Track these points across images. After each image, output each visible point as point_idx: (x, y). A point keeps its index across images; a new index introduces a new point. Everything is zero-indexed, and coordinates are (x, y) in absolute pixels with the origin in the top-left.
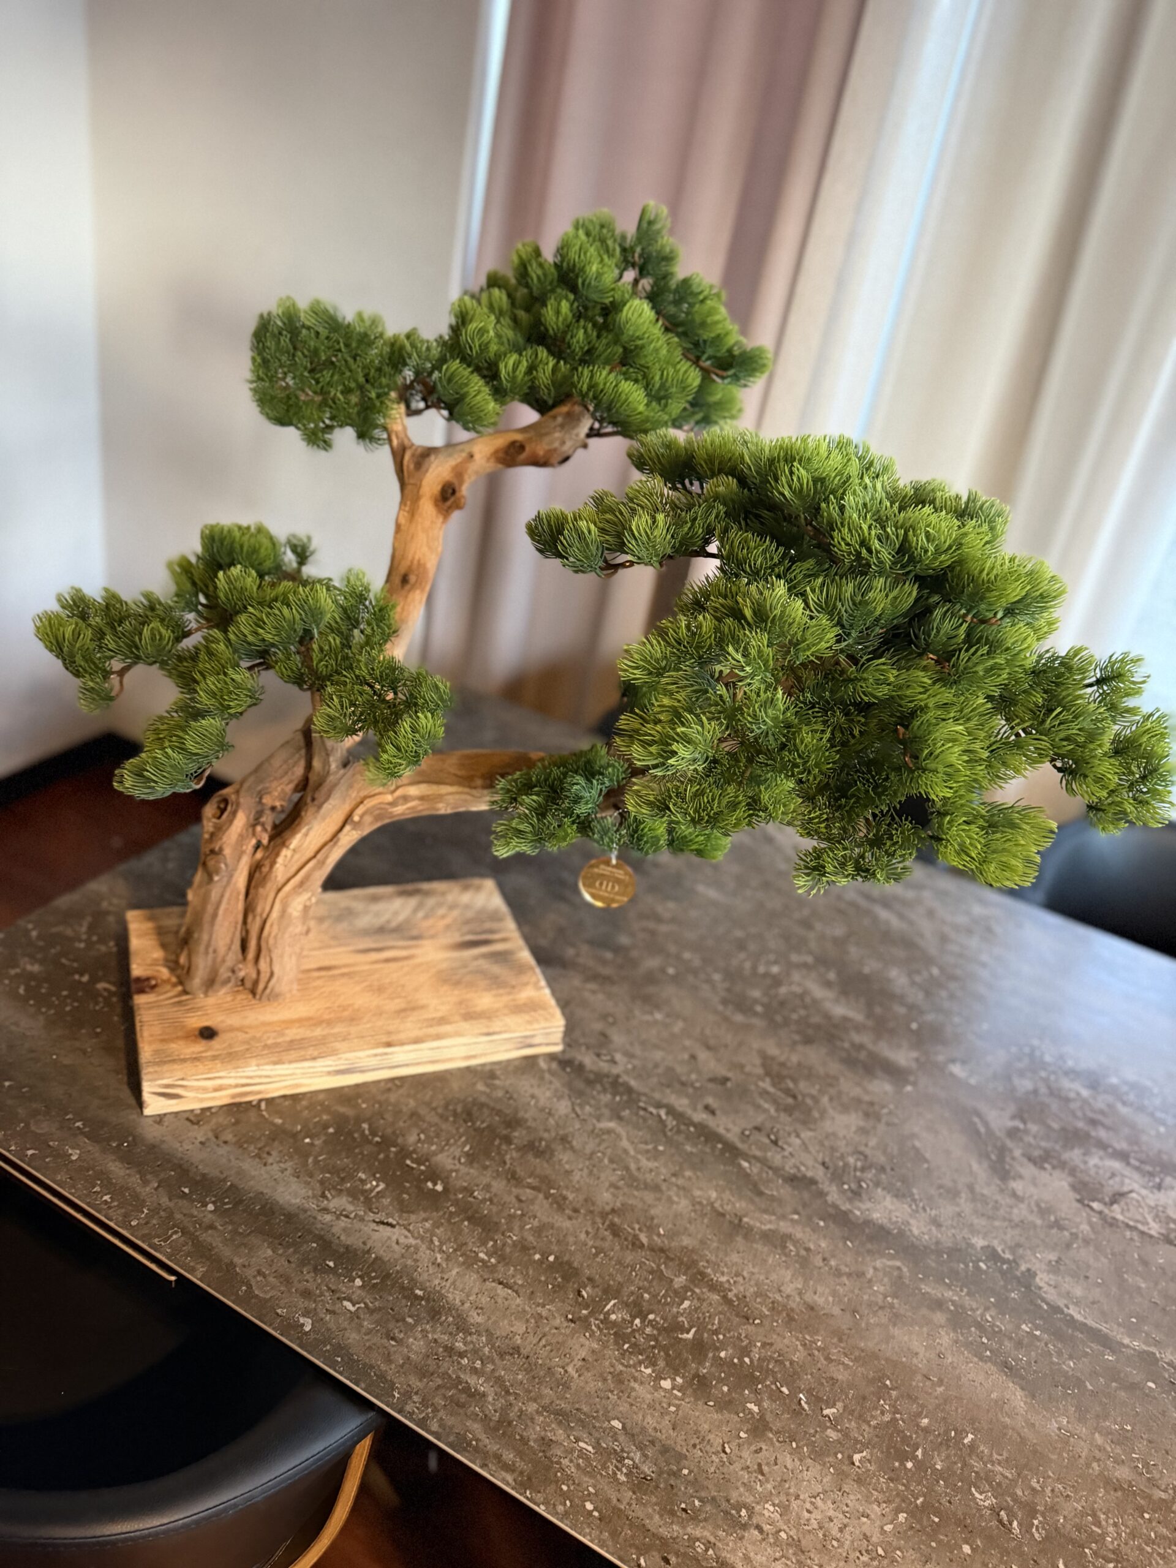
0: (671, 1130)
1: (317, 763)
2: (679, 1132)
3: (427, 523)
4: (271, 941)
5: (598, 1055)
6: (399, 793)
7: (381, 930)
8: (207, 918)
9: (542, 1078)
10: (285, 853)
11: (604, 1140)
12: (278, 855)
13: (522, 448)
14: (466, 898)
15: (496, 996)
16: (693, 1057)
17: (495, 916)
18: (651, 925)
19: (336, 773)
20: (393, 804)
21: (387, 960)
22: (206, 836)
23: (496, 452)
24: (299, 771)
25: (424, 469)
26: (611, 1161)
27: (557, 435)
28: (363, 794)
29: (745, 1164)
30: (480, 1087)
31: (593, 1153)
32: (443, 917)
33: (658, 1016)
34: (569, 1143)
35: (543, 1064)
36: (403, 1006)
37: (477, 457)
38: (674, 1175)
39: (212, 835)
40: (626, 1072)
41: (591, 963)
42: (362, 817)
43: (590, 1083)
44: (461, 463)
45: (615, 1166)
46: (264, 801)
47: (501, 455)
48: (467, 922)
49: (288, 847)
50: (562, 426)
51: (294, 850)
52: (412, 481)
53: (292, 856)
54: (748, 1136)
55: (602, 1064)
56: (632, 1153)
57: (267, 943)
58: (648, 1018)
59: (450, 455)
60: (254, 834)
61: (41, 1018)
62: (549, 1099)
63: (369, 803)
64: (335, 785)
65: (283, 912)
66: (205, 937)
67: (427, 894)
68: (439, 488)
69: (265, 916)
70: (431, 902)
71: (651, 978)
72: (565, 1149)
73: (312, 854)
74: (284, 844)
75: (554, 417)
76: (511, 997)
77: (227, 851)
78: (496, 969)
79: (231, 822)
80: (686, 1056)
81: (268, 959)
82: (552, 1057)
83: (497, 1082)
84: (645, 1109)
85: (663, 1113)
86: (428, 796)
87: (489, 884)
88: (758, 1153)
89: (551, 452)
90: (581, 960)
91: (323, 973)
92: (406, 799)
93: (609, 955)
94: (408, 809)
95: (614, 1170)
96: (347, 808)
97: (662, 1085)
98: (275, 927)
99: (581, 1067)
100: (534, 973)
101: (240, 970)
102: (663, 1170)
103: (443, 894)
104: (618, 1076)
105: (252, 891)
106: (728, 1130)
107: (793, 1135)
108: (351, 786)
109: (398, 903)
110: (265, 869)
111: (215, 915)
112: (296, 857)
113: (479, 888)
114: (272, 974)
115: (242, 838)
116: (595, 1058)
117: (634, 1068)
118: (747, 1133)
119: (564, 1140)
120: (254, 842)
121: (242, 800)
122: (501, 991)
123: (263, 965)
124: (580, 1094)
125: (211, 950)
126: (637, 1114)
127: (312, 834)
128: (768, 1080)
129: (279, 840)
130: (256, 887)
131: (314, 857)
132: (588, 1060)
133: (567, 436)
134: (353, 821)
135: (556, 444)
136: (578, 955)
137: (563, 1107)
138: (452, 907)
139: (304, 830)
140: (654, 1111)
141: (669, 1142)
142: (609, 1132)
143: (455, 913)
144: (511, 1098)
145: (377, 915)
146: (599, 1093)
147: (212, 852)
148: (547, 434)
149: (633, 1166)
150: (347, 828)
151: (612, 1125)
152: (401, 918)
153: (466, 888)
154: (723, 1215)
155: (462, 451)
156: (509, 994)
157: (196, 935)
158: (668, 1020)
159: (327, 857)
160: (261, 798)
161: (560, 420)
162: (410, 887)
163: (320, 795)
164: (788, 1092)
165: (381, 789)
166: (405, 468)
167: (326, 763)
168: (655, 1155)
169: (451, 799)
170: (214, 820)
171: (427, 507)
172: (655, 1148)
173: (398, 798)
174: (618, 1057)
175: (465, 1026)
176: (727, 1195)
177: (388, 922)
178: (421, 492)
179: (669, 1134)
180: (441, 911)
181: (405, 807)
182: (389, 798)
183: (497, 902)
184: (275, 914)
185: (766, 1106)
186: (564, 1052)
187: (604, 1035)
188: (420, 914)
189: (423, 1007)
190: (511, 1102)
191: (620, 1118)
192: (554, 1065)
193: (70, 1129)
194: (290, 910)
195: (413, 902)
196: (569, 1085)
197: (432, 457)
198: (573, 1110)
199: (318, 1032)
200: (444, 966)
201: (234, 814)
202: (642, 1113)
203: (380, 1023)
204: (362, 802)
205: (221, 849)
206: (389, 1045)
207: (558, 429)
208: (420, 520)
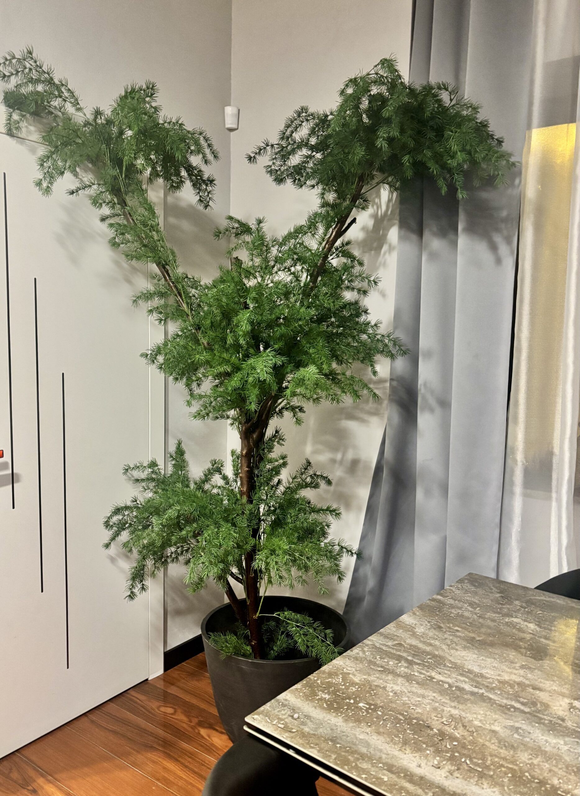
61: (340, 718)
193: (377, 767)
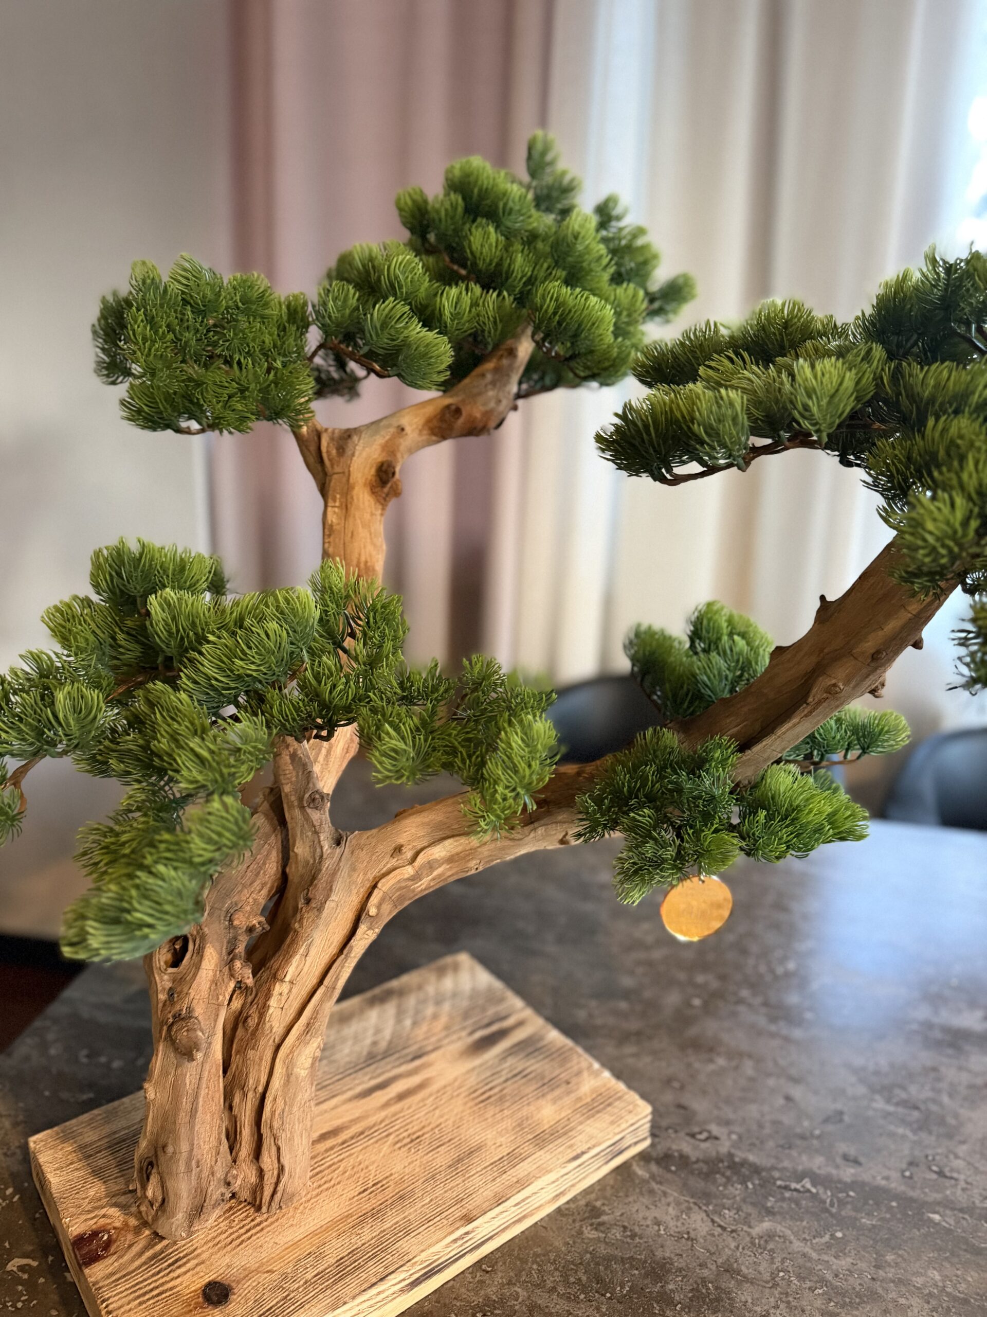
0: (832, 1205)
1: (301, 849)
2: (842, 1204)
3: (367, 516)
4: (276, 1125)
5: (693, 1136)
6: (421, 859)
7: (372, 1058)
8: (183, 1117)
9: (651, 1192)
10: (278, 988)
11: (772, 1250)
12: (268, 996)
13: (458, 411)
14: (448, 983)
15: (554, 1101)
16: (788, 1098)
17: (492, 998)
18: (641, 955)
19: (331, 855)
20: (416, 878)
21: (401, 1097)
22: (162, 997)
23: (429, 421)
24: (272, 868)
25: (349, 452)
26: (801, 1278)
27: (491, 393)
28: (371, 876)
29: (937, 1217)
30: (589, 1233)
31: (773, 1276)
32: (435, 1017)
33: (721, 1061)
34: (739, 1272)
35: (640, 1171)
36: (454, 1155)
37: (408, 429)
38: (877, 1267)
39: (171, 993)
40: (735, 1145)
41: (611, 1021)
42: (379, 907)
43: (708, 1176)
44: (390, 440)
45: (808, 1284)
46: (236, 923)
47: (435, 423)
48: (466, 1015)
49: (282, 981)
50: (493, 383)
51: (291, 982)
52: (337, 469)
53: (290, 991)
54: (911, 1177)
55: (704, 1145)
56: (814, 1255)
57: (271, 1127)
58: (711, 1067)
59: (376, 432)
60: (232, 975)
62: (678, 1218)
63: (385, 885)
64: (334, 874)
65: (288, 1076)
66: (184, 1147)
67: (401, 993)
68: (373, 471)
69: (260, 1089)
70: (411, 1001)
71: (683, 1019)
72: (739, 1284)
73: (314, 981)
74: (275, 977)
75: (483, 375)
76: (573, 1096)
77: (199, 1011)
78: (535, 1065)
79: (198, 967)
80: (781, 1101)
81: (274, 1149)
82: (643, 1157)
83: (604, 1218)
84: (787, 1188)
85: (807, 1183)
86: (457, 854)
87: (464, 958)
88: (938, 1196)
89: (488, 414)
90: (599, 1021)
91: (330, 1143)
92: (431, 866)
93: (623, 1005)
94: (433, 879)
95: (812, 1290)
96: (354, 901)
97: (782, 1147)
98: (280, 1102)
99: (684, 1161)
100: (577, 1052)
101: (236, 1177)
102: (862, 1265)
103: (420, 987)
104: (731, 1155)
105: (236, 1060)
106: (887, 1178)
107: (951, 1157)
108: (353, 869)
109: (373, 1015)
110: (252, 1022)
111: (193, 1113)
112: (294, 991)
113: (456, 968)
114: (281, 1169)
115: (215, 982)
116: (692, 1141)
117: (740, 1137)
118: (907, 1174)
119: (729, 1270)
120: (232, 985)
121: (206, 929)
122: (557, 1092)
123: (268, 1161)
124: (707, 1196)
125: (194, 1163)
126: (783, 1199)
127: (313, 952)
128: (877, 1097)
129: (264, 974)
130: (242, 1051)
131: (321, 982)
132: (685, 1146)
133: (501, 395)
134: (368, 914)
135: (492, 404)
136: (591, 1016)
137: (699, 1223)
138: (438, 1002)
139: (302, 950)
140: (798, 1186)
141: (842, 1222)
142: (770, 1236)
143: (446, 1007)
144: (633, 1236)
145: (356, 1039)
146: (725, 1186)
147: (178, 1017)
148: (480, 394)
149: (829, 1276)
150: (362, 928)
151: (766, 1225)
152: (387, 1034)
153: (441, 972)
154: (965, 1301)
155: (389, 426)
156: (569, 1093)
157: (170, 1149)
158: (734, 1063)
159: (337, 979)
160: (231, 920)
161: (489, 377)
162: (377, 991)
163: (318, 893)
164: (904, 1103)
165: (393, 862)
166: (325, 455)
167: (316, 844)
168: (839, 1247)
169: (485, 851)
170: (171, 970)
171: (363, 498)
172: (833, 1236)
173: (422, 867)
174: (715, 1129)
175: (542, 1156)
176: (949, 1270)
177: (375, 1043)
178: (351, 481)
179: (834, 1210)
180: (430, 1010)
181: (430, 877)
182: (409, 871)
183: (484, 978)
184: (276, 1083)
185: (901, 1131)
186: (653, 1145)
187: (680, 1106)
188: (408, 1022)
189: (479, 1148)
190: (637, 1240)
191: (770, 1212)
192: (654, 1167)
194: (297, 1070)
195: (390, 1008)
196: (685, 1187)
197: (355, 438)
198: (713, 1221)
199: (368, 1234)
200: (472, 1081)
201: (200, 952)
202: (787, 1194)
203: (439, 1191)
204: (375, 886)
205: (190, 1010)
206: (468, 1219)
207: (490, 387)
208: (357, 514)
